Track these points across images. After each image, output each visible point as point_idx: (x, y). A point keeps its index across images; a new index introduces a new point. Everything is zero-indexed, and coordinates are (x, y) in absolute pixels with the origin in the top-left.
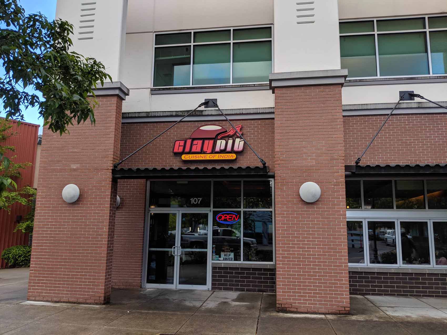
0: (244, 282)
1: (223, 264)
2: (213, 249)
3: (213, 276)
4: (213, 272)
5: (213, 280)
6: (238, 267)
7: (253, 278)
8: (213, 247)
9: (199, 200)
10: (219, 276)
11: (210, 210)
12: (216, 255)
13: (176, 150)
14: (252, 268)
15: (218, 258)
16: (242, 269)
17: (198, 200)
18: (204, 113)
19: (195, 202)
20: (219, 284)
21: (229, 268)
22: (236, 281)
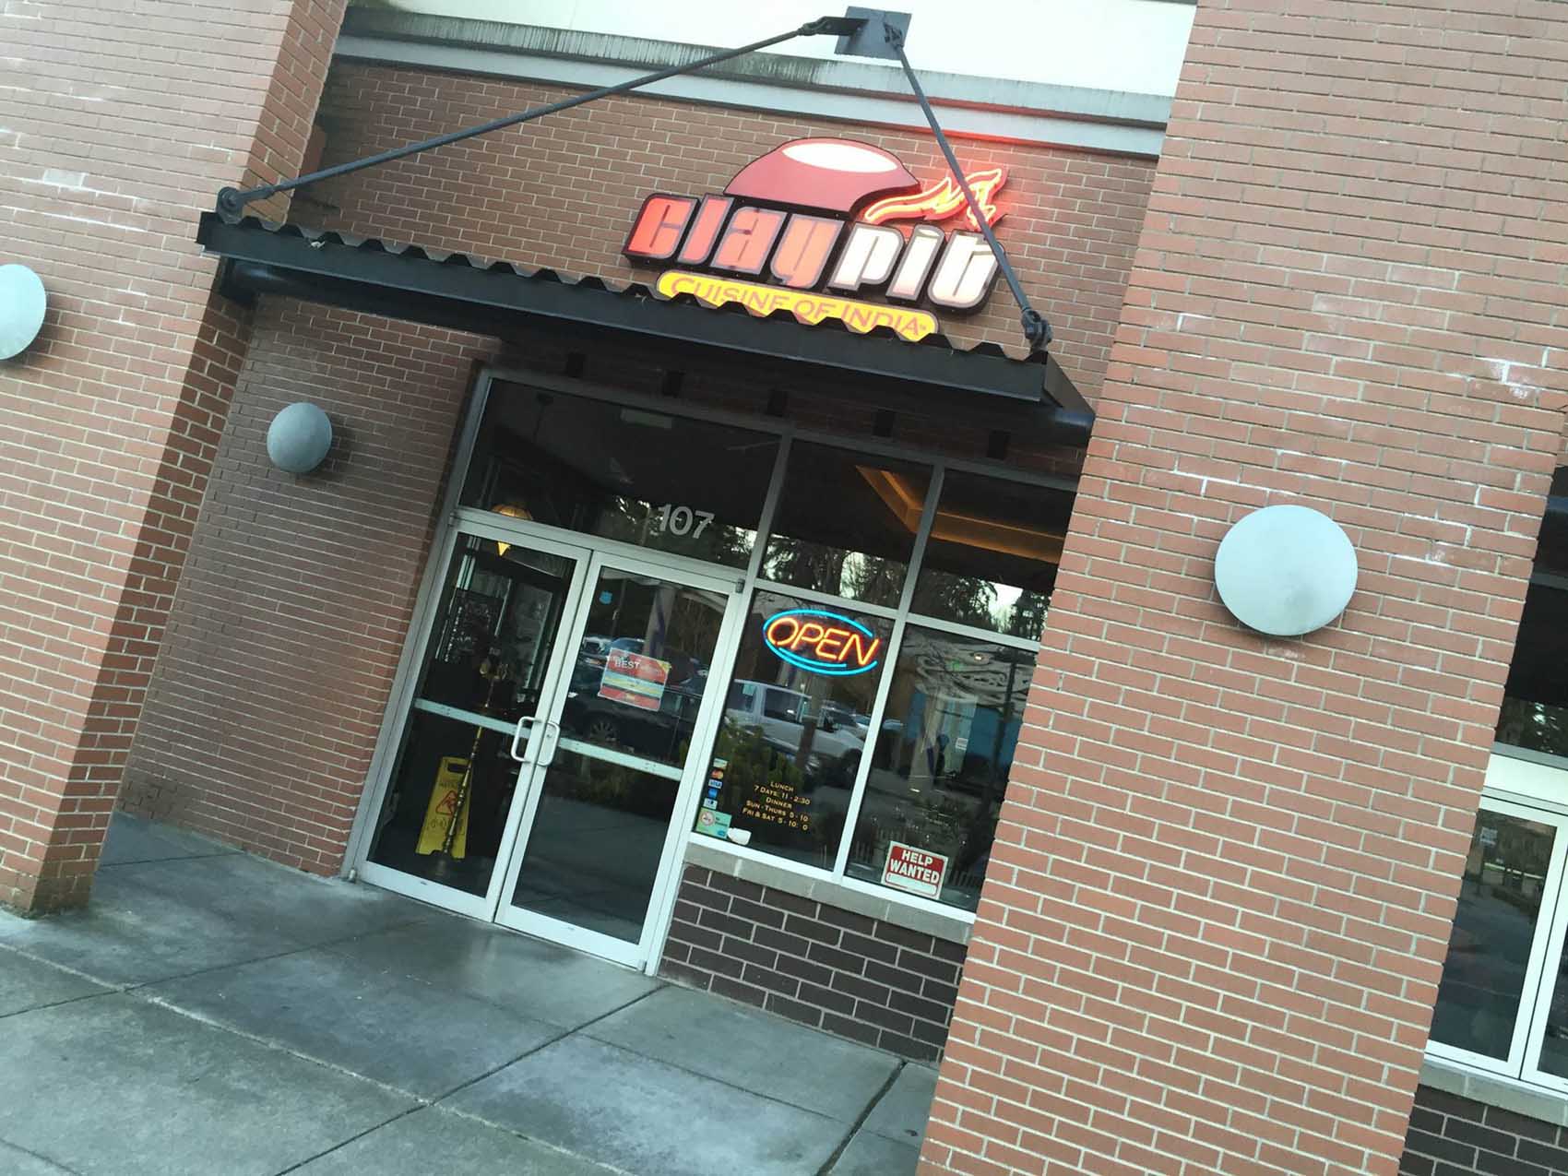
0: (823, 976)
1: (740, 861)
2: (709, 776)
3: (679, 910)
4: (684, 891)
5: (675, 929)
6: (809, 896)
7: (873, 971)
8: (711, 769)
9: (697, 520)
10: (708, 919)
11: (743, 583)
12: (718, 809)
13: (640, 245)
14: (881, 923)
15: (723, 828)
16: (831, 911)
17: (694, 516)
18: (824, 77)
19: (680, 526)
20: (699, 957)
21: (769, 889)
22: (785, 964)
